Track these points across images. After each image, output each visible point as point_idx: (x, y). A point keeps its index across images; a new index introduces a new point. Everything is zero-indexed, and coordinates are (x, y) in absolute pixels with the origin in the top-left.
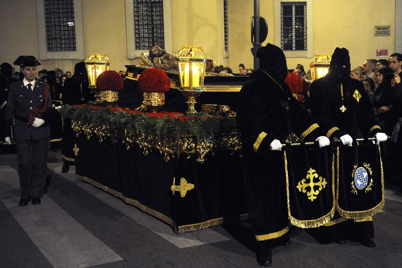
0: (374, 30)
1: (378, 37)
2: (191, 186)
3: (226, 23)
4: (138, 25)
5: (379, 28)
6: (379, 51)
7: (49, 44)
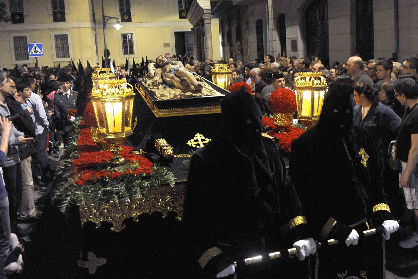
0: (163, 45)
1: (165, 48)
2: (103, 261)
3: (96, 39)
4: (57, 48)
5: (165, 44)
6: (166, 53)
7: (16, 57)
